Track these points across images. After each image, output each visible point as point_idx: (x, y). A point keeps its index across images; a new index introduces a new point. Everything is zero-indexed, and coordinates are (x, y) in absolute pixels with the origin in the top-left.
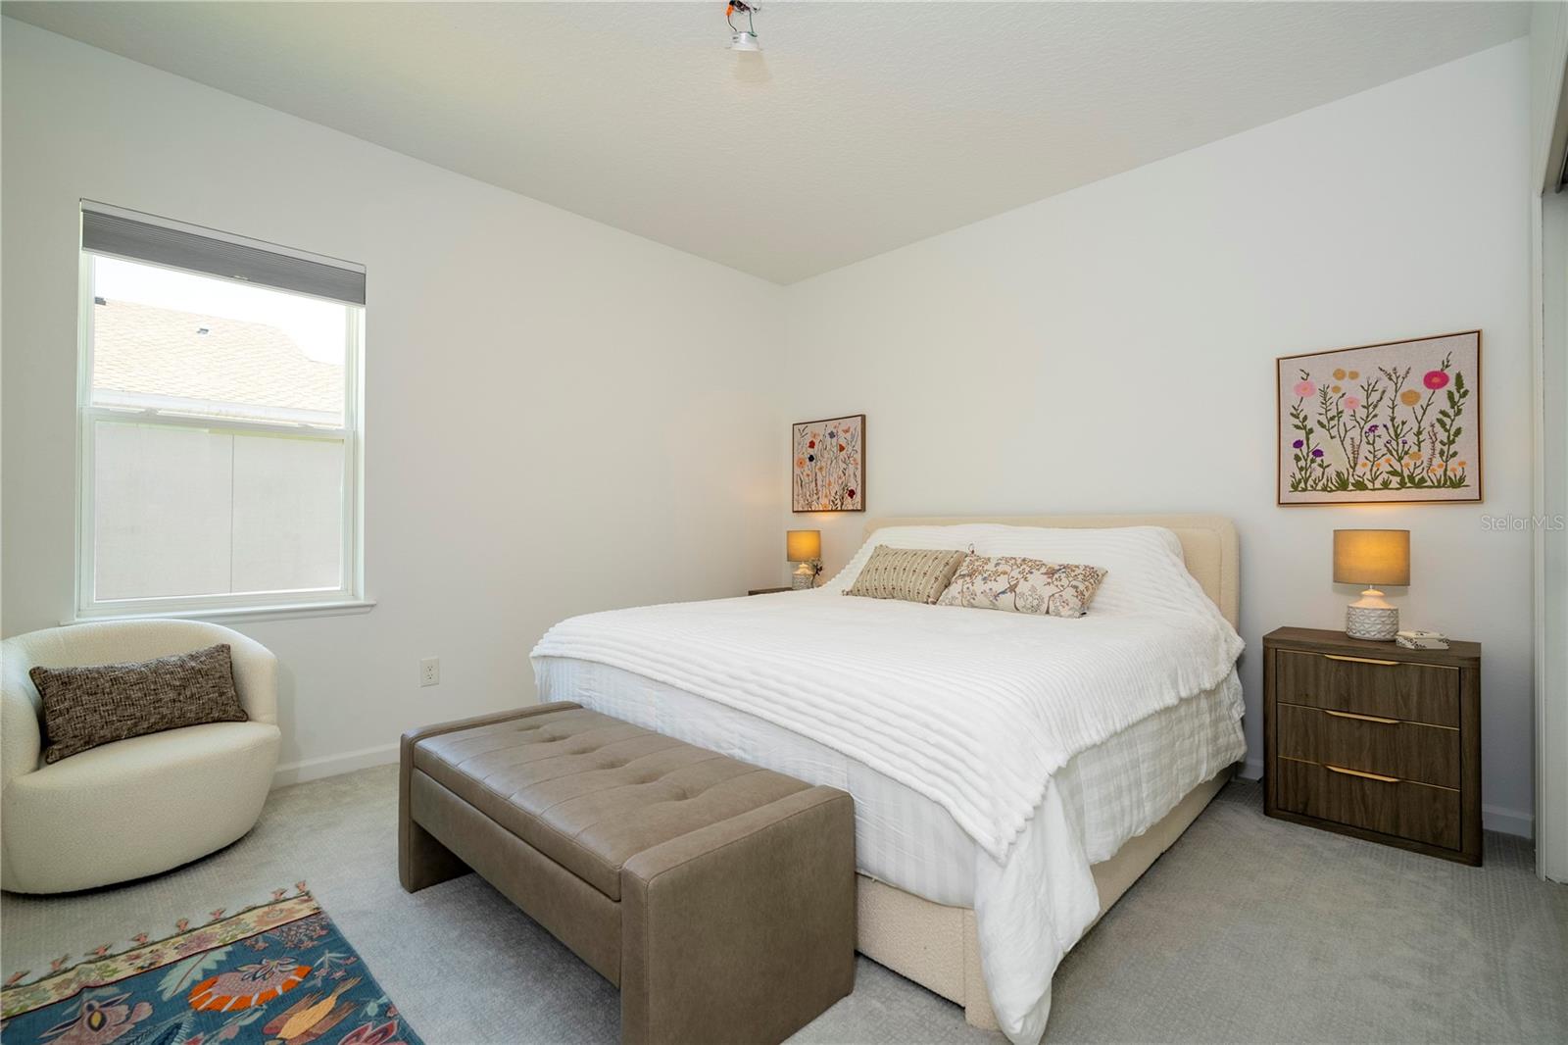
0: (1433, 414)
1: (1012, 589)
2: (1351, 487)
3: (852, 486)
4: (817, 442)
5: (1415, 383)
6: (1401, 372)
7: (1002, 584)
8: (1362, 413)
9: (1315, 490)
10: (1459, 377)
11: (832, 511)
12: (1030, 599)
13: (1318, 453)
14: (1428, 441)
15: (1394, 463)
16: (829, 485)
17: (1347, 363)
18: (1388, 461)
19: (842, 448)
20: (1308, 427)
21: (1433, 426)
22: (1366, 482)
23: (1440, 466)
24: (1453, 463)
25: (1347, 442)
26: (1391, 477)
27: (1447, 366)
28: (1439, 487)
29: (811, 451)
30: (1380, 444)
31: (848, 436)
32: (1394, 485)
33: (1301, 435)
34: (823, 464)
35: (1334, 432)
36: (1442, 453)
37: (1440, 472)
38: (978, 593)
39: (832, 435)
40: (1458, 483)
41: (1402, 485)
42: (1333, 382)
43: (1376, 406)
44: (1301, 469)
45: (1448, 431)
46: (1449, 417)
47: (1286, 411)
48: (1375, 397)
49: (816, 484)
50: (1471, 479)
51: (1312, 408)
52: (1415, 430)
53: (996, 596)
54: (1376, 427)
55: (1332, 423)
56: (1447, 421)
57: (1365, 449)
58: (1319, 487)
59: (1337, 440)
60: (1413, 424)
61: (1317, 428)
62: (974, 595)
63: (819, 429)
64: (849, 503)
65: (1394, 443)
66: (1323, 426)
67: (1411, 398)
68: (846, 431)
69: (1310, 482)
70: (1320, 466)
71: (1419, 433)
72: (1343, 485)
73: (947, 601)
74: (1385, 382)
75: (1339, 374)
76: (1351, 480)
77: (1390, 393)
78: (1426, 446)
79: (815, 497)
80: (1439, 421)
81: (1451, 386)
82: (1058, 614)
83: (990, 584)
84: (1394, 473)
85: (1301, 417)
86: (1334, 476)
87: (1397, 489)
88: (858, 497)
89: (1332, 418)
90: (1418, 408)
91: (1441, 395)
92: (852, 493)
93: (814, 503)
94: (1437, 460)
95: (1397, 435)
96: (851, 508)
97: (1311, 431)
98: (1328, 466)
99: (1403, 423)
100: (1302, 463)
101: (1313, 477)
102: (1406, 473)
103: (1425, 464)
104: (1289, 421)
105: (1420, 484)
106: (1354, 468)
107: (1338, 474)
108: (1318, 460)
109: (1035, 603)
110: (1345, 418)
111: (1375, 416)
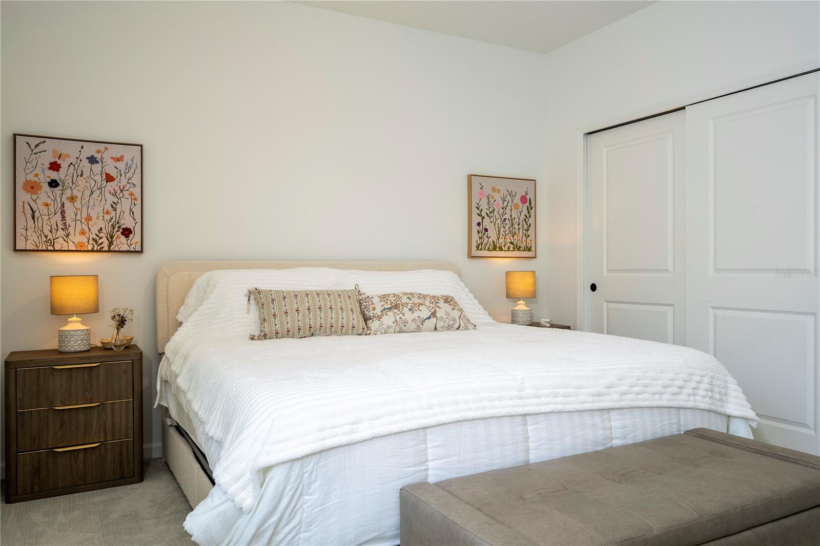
0: (523, 217)
1: (434, 314)
2: (498, 249)
3: (127, 222)
4: (64, 165)
5: (517, 200)
6: (514, 194)
7: (425, 313)
8: (501, 211)
9: (485, 250)
10: (530, 199)
11: (92, 251)
12: (447, 320)
13: (486, 230)
14: (521, 229)
15: (511, 238)
16: (89, 218)
17: (498, 184)
18: (510, 237)
19: (109, 178)
20: (483, 215)
21: (523, 221)
22: (503, 247)
23: (525, 241)
24: (529, 239)
25: (496, 225)
26: (511, 245)
27: (527, 194)
28: (524, 251)
29: (54, 175)
30: (507, 227)
31: (121, 165)
32: (511, 249)
33: (479, 219)
34: (75, 193)
35: (492, 219)
36: (525, 234)
37: (525, 244)
38: (410, 321)
39: (92, 160)
40: (529, 250)
41: (514, 248)
42: (492, 193)
43: (506, 209)
44: (480, 238)
45: (527, 224)
46: (527, 218)
47: (474, 205)
48: (506, 203)
49: (63, 217)
50: (533, 249)
51: (484, 206)
52: (518, 223)
53: (423, 322)
54: (506, 219)
55: (492, 214)
56: (527, 219)
57: (502, 229)
58: (486, 249)
59: (493, 224)
60: (517, 219)
61: (486, 216)
62: (406, 322)
63: (71, 150)
64: (121, 242)
65: (511, 228)
66: (488, 216)
67: (517, 206)
68: (119, 159)
69: (483, 246)
70: (487, 237)
71: (519, 225)
72: (495, 249)
73: (383, 331)
74: (508, 198)
75: (494, 190)
76: (498, 246)
77: (510, 204)
78: (521, 230)
79: (61, 233)
80: (525, 219)
81: (528, 204)
82: (467, 328)
83: (417, 314)
84: (511, 243)
85: (480, 209)
86: (492, 243)
87: (512, 251)
88: (135, 238)
89: (491, 212)
90: (518, 212)
91: (525, 206)
92: (127, 232)
93: (60, 240)
94: (524, 238)
95: (512, 224)
96: (126, 248)
97: (483, 218)
98: (490, 237)
99: (514, 219)
100: (480, 235)
101: (484, 243)
102: (515, 244)
103: (520, 240)
104: (475, 211)
105: (519, 249)
106: (498, 239)
107: (493, 242)
108: (486, 233)
109: (451, 322)
110: (496, 213)
111: (506, 214)
